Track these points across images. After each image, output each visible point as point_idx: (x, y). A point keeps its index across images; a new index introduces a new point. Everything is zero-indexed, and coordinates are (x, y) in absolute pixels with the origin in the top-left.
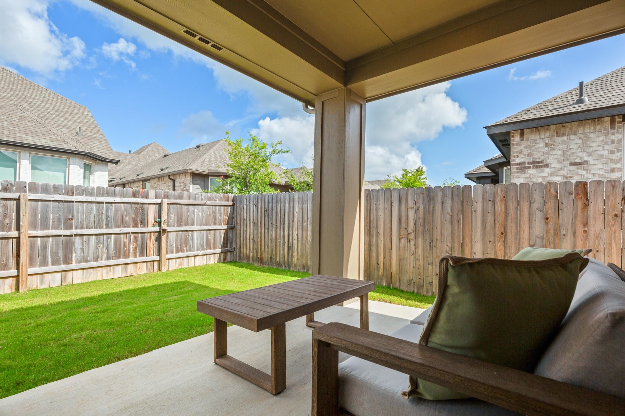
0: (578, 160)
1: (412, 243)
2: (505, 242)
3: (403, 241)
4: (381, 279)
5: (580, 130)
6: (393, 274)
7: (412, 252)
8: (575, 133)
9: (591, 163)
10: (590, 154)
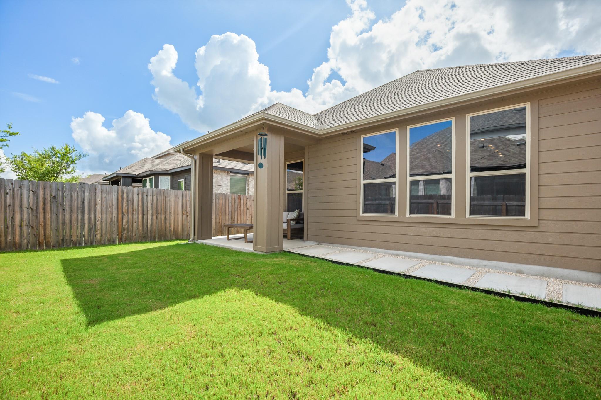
0: (220, 184)
1: (189, 217)
2: (222, 214)
3: (184, 216)
4: (172, 237)
5: (220, 174)
6: (179, 233)
7: (188, 221)
8: (219, 174)
9: (223, 186)
10: (223, 182)
